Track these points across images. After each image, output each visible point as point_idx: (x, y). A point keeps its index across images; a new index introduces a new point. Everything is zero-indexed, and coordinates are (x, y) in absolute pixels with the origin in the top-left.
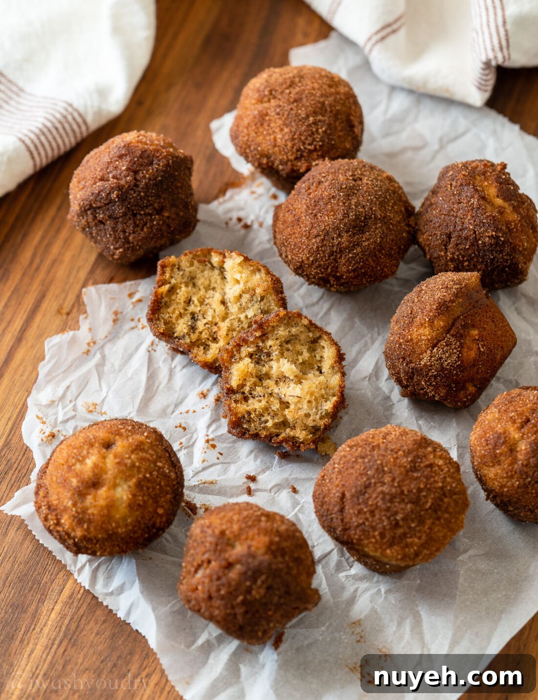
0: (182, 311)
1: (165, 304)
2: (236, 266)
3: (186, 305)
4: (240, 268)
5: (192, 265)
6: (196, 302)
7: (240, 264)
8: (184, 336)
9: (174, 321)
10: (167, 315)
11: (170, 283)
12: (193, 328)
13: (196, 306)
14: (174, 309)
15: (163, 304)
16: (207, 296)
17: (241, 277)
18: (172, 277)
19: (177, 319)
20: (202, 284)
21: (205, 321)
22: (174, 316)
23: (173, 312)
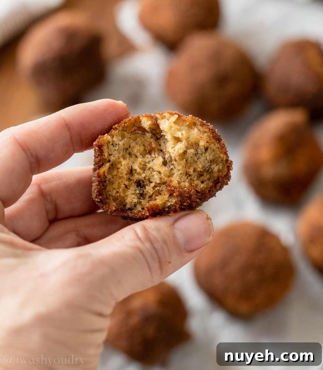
0: (127, 183)
1: (109, 181)
2: (173, 125)
3: (128, 176)
4: (177, 127)
5: (123, 137)
6: (138, 170)
7: (175, 123)
8: (135, 206)
9: (122, 195)
10: (115, 192)
11: (109, 161)
12: (142, 195)
13: (139, 174)
14: (119, 183)
15: (107, 182)
16: (147, 161)
17: (182, 135)
18: (110, 155)
19: (124, 192)
20: (137, 152)
21: (153, 185)
22: (121, 190)
23: (119, 187)
